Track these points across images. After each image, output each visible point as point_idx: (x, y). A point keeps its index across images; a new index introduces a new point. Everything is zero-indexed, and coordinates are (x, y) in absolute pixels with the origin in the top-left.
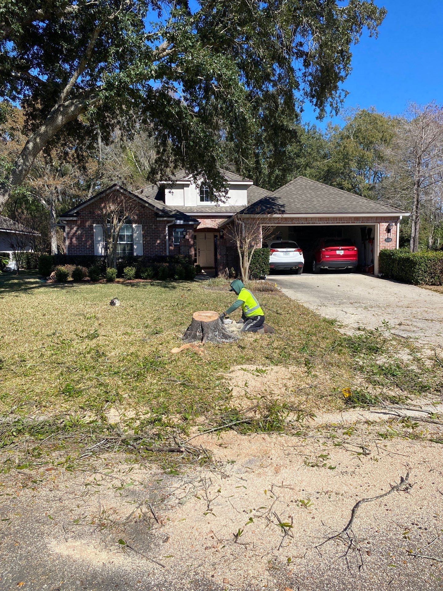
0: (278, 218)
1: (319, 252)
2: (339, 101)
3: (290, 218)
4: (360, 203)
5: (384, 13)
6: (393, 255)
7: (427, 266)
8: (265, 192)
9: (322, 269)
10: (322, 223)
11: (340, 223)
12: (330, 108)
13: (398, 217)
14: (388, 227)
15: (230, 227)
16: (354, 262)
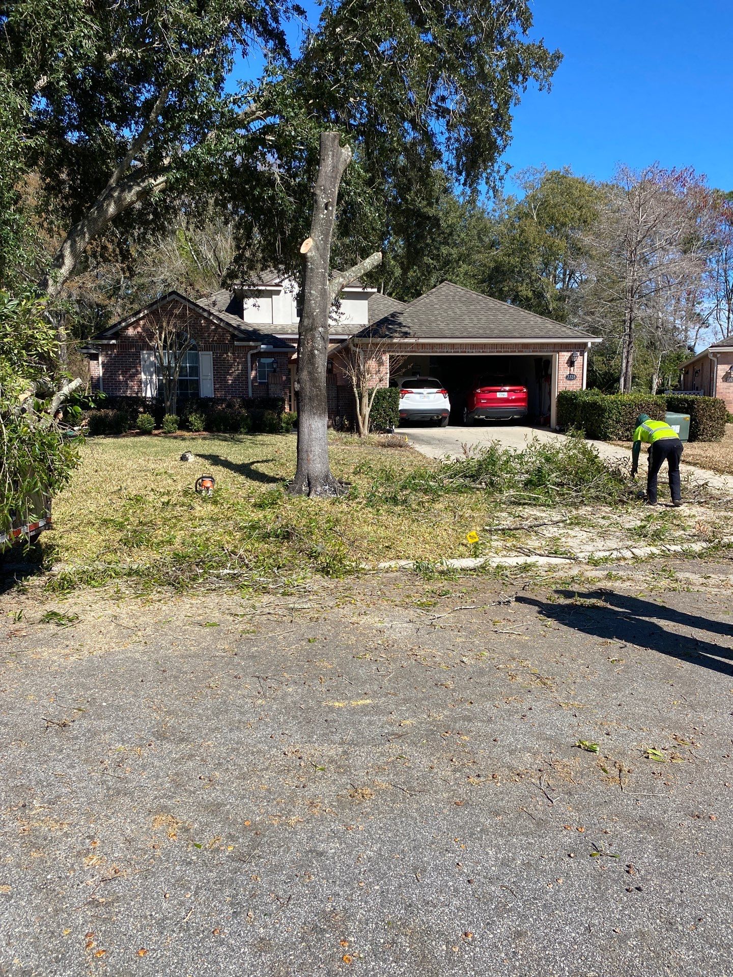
0: (412, 344)
1: (473, 394)
2: (497, 177)
3: (429, 344)
4: (532, 323)
5: (558, 58)
6: (576, 398)
7: (620, 414)
8: (396, 304)
9: (476, 419)
10: (476, 352)
11: (501, 352)
12: (486, 187)
13: (586, 344)
14: (570, 357)
15: (342, 356)
16: (522, 409)
